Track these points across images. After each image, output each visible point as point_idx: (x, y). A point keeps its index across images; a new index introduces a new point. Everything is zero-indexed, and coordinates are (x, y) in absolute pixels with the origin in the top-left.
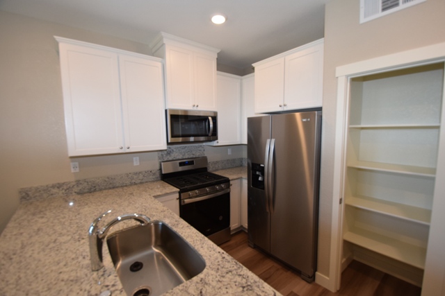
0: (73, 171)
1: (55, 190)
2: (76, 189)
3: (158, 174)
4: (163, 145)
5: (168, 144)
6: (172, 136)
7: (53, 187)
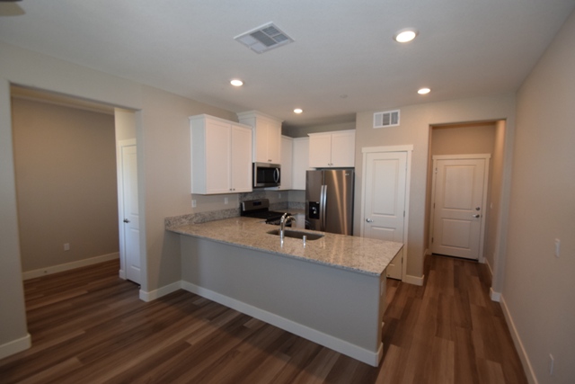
0: (193, 206)
1: (184, 220)
2: (195, 220)
3: (238, 212)
4: (249, 189)
5: (253, 187)
6: (258, 182)
7: (183, 217)
